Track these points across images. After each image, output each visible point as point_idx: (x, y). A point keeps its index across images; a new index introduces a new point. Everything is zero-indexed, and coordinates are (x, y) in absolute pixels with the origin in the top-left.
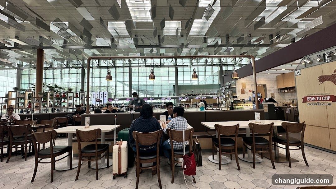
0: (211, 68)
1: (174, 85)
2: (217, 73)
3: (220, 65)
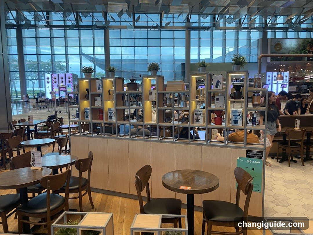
0: (247, 34)
1: (182, 64)
2: (257, 42)
3: (264, 29)
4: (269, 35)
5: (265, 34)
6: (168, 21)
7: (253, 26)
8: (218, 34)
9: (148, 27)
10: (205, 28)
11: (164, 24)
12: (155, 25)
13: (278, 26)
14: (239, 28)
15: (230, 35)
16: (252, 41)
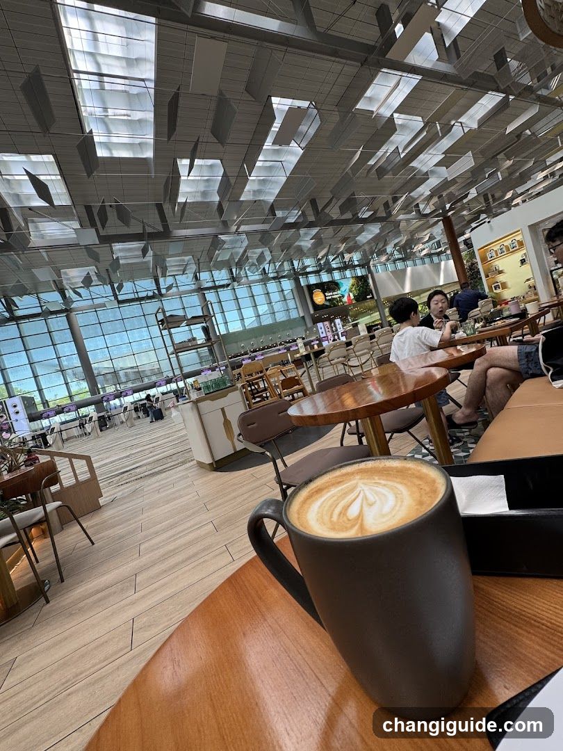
0: (277, 285)
2: (291, 293)
3: (295, 276)
4: (303, 282)
5: (297, 281)
6: (168, 284)
7: (281, 274)
8: (242, 292)
9: (140, 299)
10: (223, 286)
11: (163, 291)
12: (150, 294)
13: (308, 270)
14: (265, 279)
15: (258, 289)
16: (286, 292)
